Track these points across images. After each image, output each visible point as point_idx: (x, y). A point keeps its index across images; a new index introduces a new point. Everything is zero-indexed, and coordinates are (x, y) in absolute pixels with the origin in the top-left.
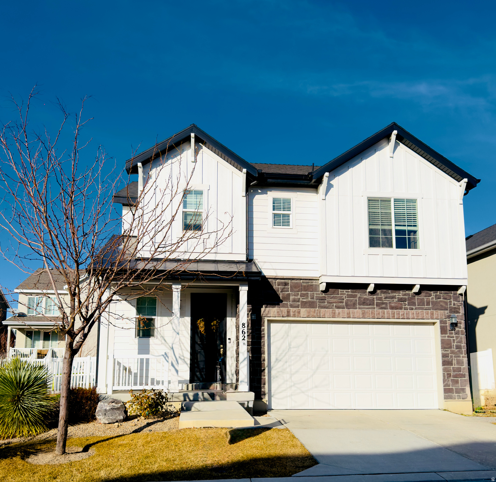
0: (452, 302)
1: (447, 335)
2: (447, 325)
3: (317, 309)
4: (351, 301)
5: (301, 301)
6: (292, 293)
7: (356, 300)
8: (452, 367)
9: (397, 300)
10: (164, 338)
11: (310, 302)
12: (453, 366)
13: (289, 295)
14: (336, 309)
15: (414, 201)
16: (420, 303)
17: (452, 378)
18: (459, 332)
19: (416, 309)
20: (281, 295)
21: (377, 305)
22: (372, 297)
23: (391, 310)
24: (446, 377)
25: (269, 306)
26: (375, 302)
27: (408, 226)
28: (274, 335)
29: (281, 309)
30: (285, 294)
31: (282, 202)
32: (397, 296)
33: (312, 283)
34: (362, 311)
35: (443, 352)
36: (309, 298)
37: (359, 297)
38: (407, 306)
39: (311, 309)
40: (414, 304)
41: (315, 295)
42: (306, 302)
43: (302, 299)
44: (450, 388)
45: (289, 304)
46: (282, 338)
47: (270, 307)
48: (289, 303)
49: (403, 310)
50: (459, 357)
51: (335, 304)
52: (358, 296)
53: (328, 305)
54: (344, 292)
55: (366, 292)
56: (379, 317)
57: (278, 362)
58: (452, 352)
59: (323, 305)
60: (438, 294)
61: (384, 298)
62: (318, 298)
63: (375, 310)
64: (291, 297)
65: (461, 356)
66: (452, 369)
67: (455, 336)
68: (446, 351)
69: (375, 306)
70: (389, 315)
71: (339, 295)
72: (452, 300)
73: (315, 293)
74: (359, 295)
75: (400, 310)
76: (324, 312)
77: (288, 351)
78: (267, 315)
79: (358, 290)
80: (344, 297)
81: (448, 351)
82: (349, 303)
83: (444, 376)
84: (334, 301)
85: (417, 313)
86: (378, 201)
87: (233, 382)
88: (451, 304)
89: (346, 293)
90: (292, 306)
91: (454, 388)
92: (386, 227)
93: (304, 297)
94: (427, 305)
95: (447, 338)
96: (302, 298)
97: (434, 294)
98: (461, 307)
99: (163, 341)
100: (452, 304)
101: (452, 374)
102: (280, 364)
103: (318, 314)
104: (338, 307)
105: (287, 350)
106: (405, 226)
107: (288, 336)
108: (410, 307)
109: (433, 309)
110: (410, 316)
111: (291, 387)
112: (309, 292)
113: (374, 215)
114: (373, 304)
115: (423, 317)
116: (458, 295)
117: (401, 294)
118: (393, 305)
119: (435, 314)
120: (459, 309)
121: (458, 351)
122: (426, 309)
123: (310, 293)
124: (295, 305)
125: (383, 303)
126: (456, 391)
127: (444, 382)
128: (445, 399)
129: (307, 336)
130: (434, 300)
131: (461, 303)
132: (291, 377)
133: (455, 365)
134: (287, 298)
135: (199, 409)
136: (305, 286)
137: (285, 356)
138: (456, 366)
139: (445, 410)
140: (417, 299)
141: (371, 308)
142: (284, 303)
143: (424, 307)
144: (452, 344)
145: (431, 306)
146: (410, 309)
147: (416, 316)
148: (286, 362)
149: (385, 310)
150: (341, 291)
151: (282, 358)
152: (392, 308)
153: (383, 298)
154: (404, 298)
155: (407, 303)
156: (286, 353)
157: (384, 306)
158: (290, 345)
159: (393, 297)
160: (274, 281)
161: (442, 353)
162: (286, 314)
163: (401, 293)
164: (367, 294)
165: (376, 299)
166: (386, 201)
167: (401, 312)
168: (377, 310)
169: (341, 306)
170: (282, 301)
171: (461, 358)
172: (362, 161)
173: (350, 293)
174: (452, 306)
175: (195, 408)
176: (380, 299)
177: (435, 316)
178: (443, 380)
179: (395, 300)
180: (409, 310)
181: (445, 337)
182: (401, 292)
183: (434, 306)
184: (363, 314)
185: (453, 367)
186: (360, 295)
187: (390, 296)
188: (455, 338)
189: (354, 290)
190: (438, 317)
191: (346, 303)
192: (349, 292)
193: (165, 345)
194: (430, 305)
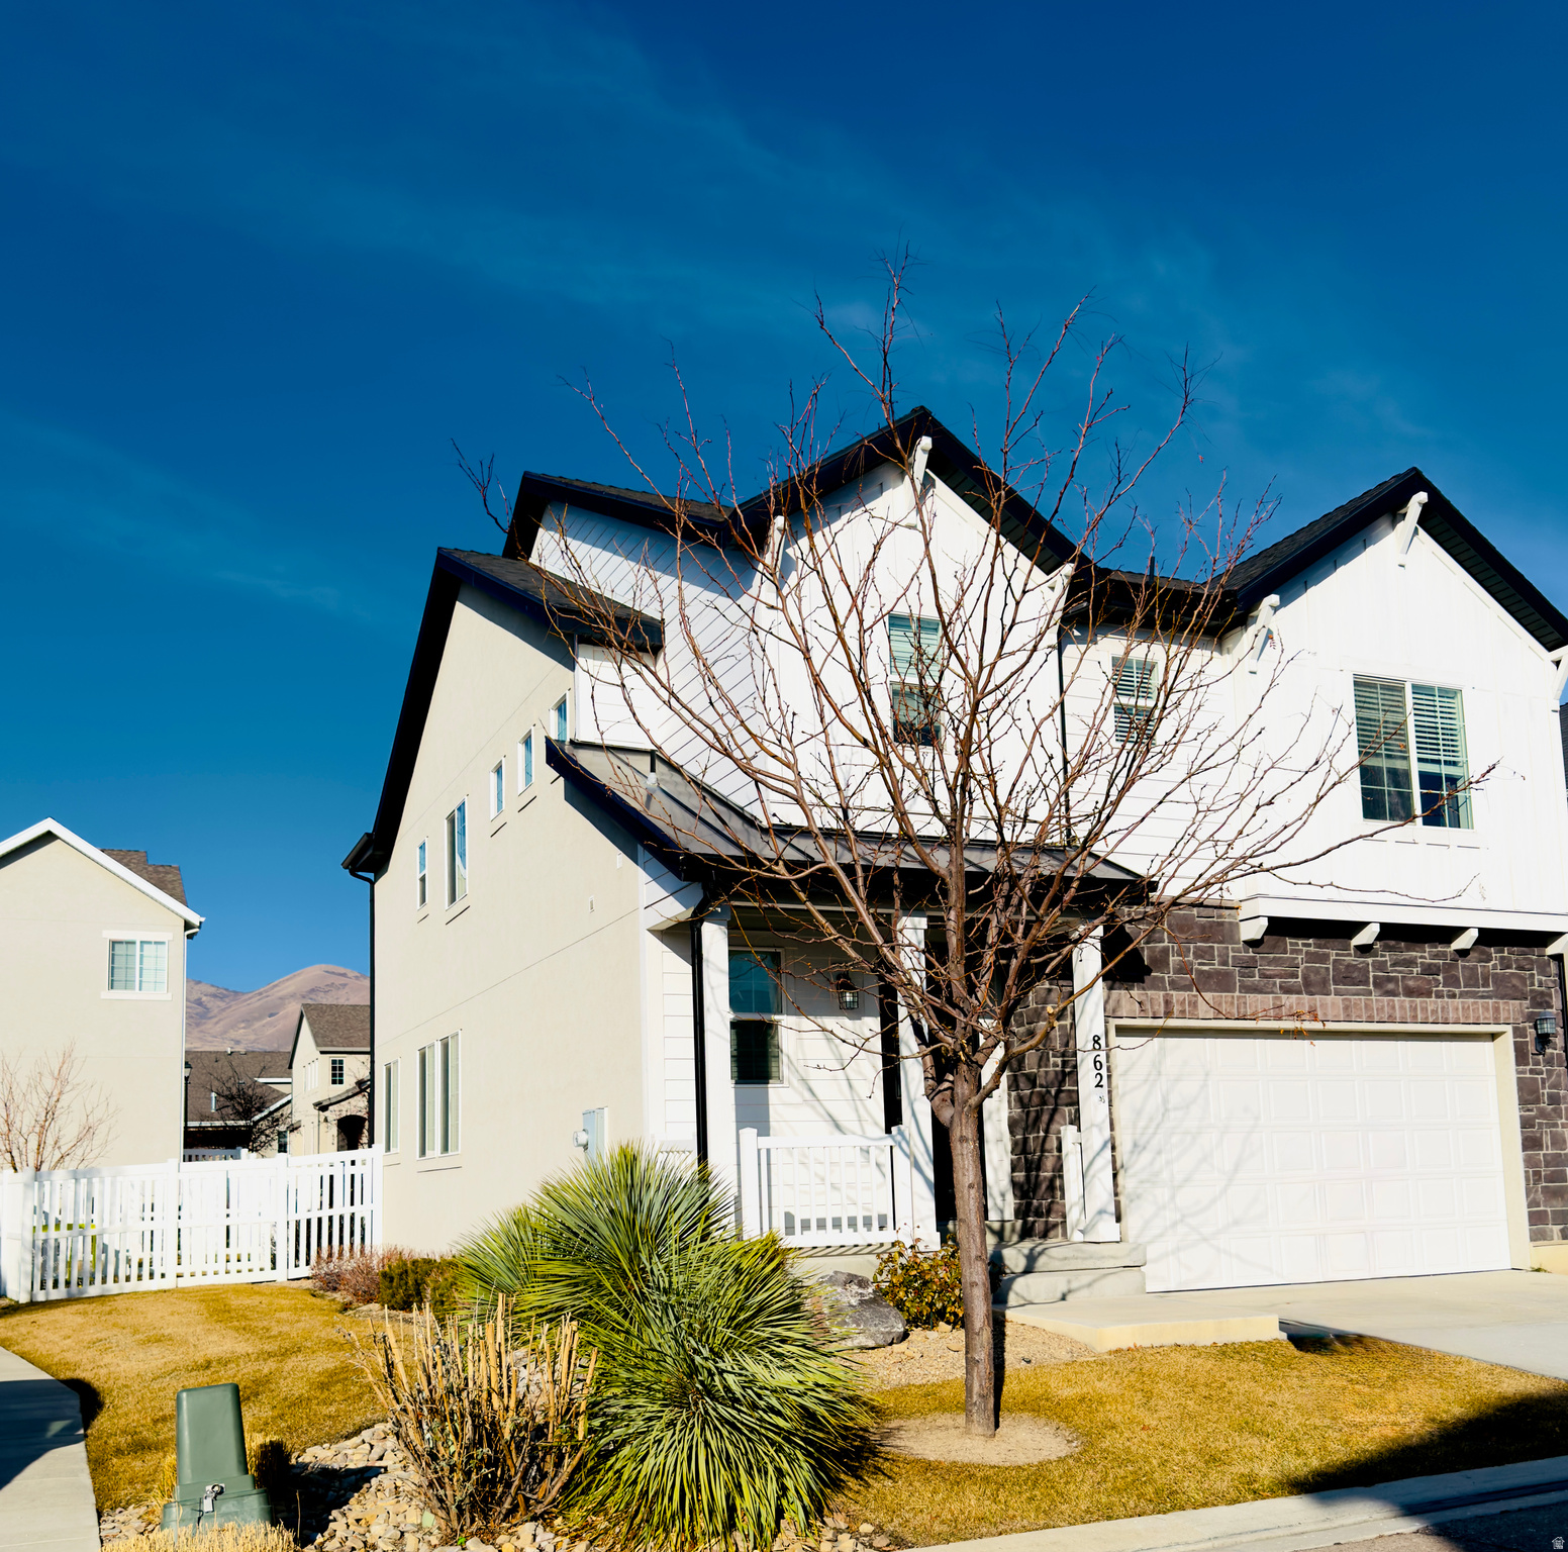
0: (1536, 977)
1: (1528, 1068)
2: (1528, 1039)
3: (1237, 994)
4: (1318, 970)
5: (1197, 970)
6: (1173, 947)
7: (1328, 969)
8: (1541, 1152)
9: (1419, 969)
10: (807, 1084)
11: (1218, 973)
12: (1545, 1152)
13: (1165, 951)
14: (1283, 996)
15: (1449, 694)
16: (1470, 978)
17: (1544, 1184)
18: (1553, 1058)
19: (1462, 995)
20: (1145, 953)
21: (1376, 985)
22: (1364, 962)
23: (1408, 999)
24: (1532, 1182)
25: (1117, 985)
26: (1371, 974)
27: (1446, 762)
28: (1125, 1073)
29: (1149, 992)
30: (1157, 949)
31: (1135, 671)
32: (1419, 960)
33: (1220, 916)
34: (1343, 1000)
35: (1523, 1113)
36: (1216, 962)
37: (1335, 961)
38: (1440, 988)
39: (1224, 994)
40: (1455, 982)
41: (1231, 954)
42: (1208, 975)
43: (1200, 964)
44: (1541, 1211)
45: (1167, 979)
46: (1146, 1081)
47: (1120, 989)
48: (1166, 976)
49: (1433, 999)
50: (1555, 1125)
51: (1278, 981)
52: (1331, 958)
53: (1262, 984)
54: (1297, 944)
55: (1347, 948)
56: (1382, 1018)
57: (1140, 1153)
58: (1542, 1114)
59: (1249, 984)
60: (1506, 954)
61: (1391, 966)
62: (1238, 963)
63: (1373, 998)
64: (1171, 958)
65: (1559, 1122)
66: (1542, 1158)
67: (1544, 1069)
68: (1528, 1110)
69: (1371, 987)
70: (1406, 1013)
71: (1288, 955)
72: (1535, 972)
73: (1230, 946)
74: (1333, 954)
75: (1428, 1000)
76: (1254, 1004)
77: (1162, 1120)
78: (1114, 1011)
79: (1331, 942)
80: (1300, 960)
81: (1531, 1110)
82: (1312, 976)
83: (1527, 1179)
84: (1276, 972)
85: (1466, 1006)
86: (1374, 686)
87: (1006, 1218)
88: (1533, 984)
89: (1305, 949)
90: (1174, 985)
91: (1549, 1209)
92: (1399, 765)
93: (1203, 958)
94: (1483, 987)
95: (1528, 1075)
96: (1200, 961)
97: (1498, 955)
98: (1553, 990)
99: (807, 1095)
100: (1536, 983)
101: (1543, 1173)
102: (1145, 1158)
103: (1242, 1010)
104: (1287, 990)
105: (1160, 1116)
106: (1438, 762)
107: (1159, 1074)
108: (1449, 991)
109: (1497, 997)
110: (1451, 1015)
111: (1174, 1224)
112: (1216, 945)
113: (1369, 728)
114: (1366, 983)
115: (1478, 1018)
116: (1546, 958)
117: (1425, 954)
118: (1411, 983)
119: (1504, 1009)
120: (1550, 996)
121: (1553, 1109)
122: (1482, 997)
123: (1218, 948)
124: (1183, 983)
125: (1390, 979)
126: (1553, 1219)
127: (1528, 1196)
128: (1532, 1239)
129: (1207, 1075)
130: (1499, 971)
131: (1554, 981)
132: (1173, 1198)
133: (1547, 1149)
134: (1161, 961)
135: (1029, 1298)
136: (1203, 927)
137: (1155, 1133)
138: (1550, 1152)
139: (1538, 1270)
140: (1464, 967)
141: (1362, 992)
142: (1155, 977)
143: (1479, 992)
144: (1541, 1091)
145: (1491, 989)
146: (1449, 997)
147: (1463, 1015)
148: (1159, 1153)
149: (1396, 999)
150: (1291, 944)
151: (1148, 1142)
152: (1410, 992)
153: (1389, 964)
154: (1435, 965)
155: (1440, 978)
156: (1158, 1126)
157: (1391, 986)
158: (1165, 1101)
159: (1411, 963)
160: (1127, 909)
161: (1521, 1116)
162: (1161, 1010)
163: (1427, 950)
164: (1352, 952)
165: (1373, 966)
166: (1394, 688)
167: (1432, 1003)
168: (1377, 1000)
169: (1293, 985)
170: (1148, 971)
171: (1560, 1129)
172: (1336, 569)
173: (1312, 949)
174: (1536, 987)
175: (1017, 1294)
176: (1381, 966)
177: (1503, 1016)
178: (1526, 1189)
179: (1415, 970)
180: (1446, 999)
181: (1525, 1073)
182: (1427, 948)
183: (1498, 988)
184: (1346, 1008)
185: (1544, 1155)
186: (1337, 955)
187: (1404, 959)
188: (1544, 1076)
189: (1322, 942)
190: (1509, 1018)
191: (1305, 978)
192: (1309, 945)
193: (813, 1107)
194: (1488, 986)
